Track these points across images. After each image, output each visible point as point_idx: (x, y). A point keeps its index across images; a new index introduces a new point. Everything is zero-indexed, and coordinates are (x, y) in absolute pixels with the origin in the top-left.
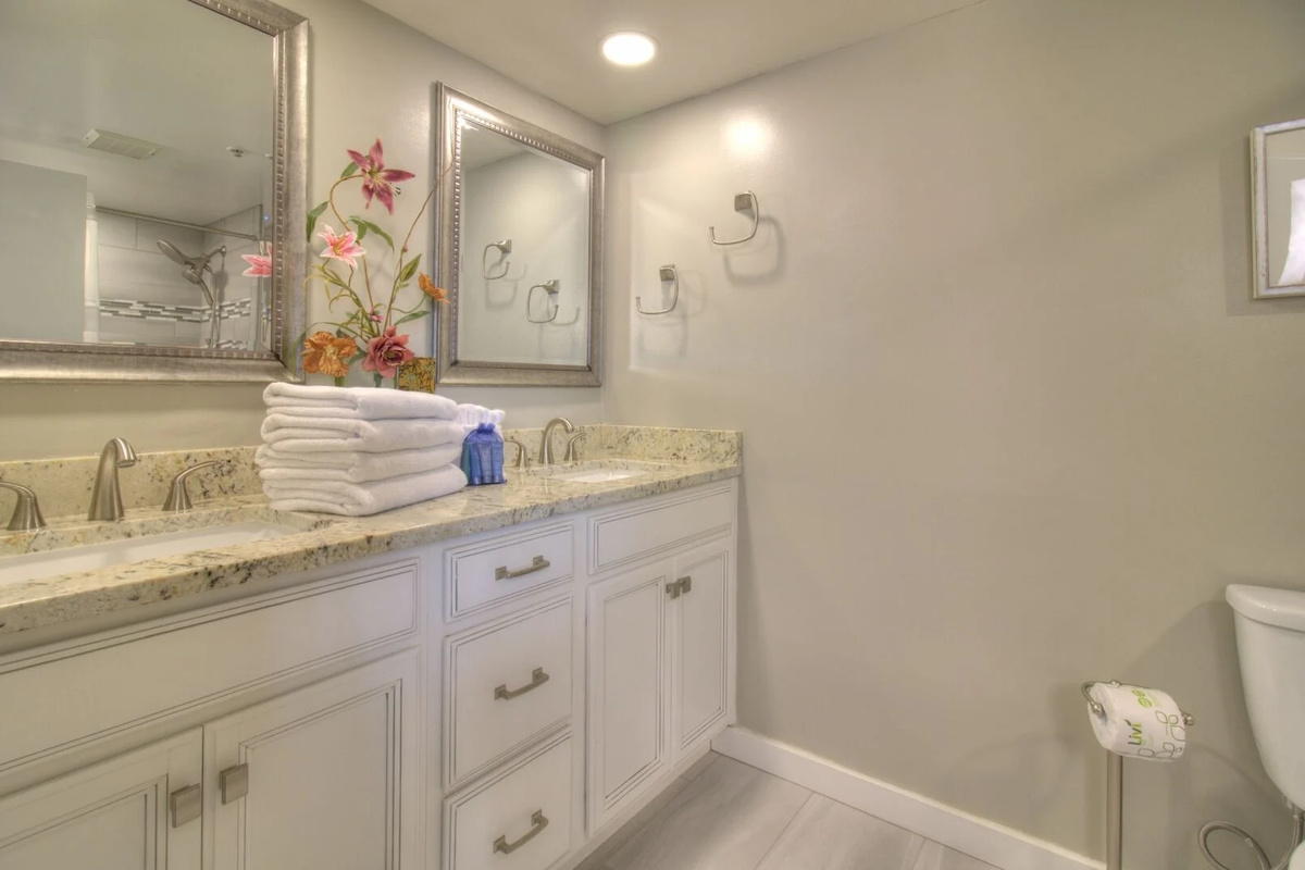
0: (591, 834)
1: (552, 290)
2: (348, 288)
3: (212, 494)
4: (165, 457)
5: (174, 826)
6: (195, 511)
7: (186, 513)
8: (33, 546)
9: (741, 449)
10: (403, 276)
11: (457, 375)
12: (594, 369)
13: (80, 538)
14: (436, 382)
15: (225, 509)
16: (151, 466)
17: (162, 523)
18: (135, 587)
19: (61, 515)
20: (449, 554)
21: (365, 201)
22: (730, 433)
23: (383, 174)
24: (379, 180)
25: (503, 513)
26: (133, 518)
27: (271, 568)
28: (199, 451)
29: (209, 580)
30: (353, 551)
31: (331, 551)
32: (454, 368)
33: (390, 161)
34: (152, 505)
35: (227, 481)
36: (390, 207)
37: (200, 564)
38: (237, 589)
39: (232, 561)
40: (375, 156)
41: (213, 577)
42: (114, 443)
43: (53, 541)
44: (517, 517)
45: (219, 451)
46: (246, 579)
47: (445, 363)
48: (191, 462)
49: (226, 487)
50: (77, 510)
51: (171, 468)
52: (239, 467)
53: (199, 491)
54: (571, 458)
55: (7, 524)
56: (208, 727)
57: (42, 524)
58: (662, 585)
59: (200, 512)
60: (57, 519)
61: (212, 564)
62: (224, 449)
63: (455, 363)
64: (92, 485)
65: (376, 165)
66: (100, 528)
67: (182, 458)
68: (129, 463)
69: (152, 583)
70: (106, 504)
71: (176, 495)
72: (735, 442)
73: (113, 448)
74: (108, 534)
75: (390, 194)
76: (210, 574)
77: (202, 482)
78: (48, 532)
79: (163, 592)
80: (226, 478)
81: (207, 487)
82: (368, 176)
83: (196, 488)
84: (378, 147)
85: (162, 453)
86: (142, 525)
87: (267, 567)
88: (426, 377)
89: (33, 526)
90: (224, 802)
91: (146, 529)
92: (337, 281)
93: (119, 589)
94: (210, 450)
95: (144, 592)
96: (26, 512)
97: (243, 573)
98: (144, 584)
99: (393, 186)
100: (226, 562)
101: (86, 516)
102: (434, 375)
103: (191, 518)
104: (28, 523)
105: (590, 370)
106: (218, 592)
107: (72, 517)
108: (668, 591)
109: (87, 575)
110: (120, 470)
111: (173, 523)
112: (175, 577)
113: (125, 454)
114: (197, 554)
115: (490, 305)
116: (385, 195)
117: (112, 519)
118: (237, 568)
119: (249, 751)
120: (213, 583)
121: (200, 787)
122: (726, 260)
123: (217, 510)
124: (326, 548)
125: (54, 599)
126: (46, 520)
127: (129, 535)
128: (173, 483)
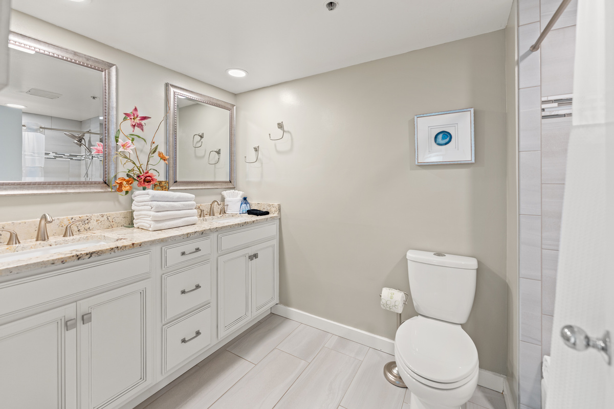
0: (219, 338)
1: (218, 152)
2: (129, 159)
3: (81, 231)
4: (64, 219)
5: (67, 330)
6: (74, 237)
7: (72, 237)
8: (16, 250)
9: (280, 210)
10: (152, 153)
11: (176, 186)
12: (232, 181)
13: (33, 247)
14: (168, 189)
15: (86, 236)
16: (58, 222)
17: (62, 241)
18: (53, 260)
19: (25, 240)
20: (163, 248)
21: (132, 129)
22: (276, 204)
23: (139, 118)
24: (137, 121)
25: (183, 234)
26: (52, 240)
27: (99, 254)
28: (76, 216)
29: (77, 258)
30: (127, 248)
31: (119, 248)
32: (175, 184)
33: (141, 114)
34: (59, 235)
35: (87, 226)
36: (142, 130)
37: (74, 254)
38: (87, 260)
39: (85, 252)
40: (135, 112)
41: (79, 257)
42: (45, 215)
43: (23, 248)
44: (189, 235)
45: (84, 216)
46: (90, 257)
47: (171, 182)
48: (73, 220)
49: (87, 228)
50: (32, 238)
51: (66, 223)
52: (91, 221)
53: (77, 230)
54: (222, 213)
55: (6, 243)
56: (78, 302)
57: (19, 243)
58: (247, 256)
59: (76, 237)
60: (24, 241)
61: (78, 253)
62: (85, 215)
63: (176, 182)
64: (37, 229)
65: (136, 116)
66: (40, 244)
67: (70, 219)
68: (50, 222)
69: (59, 259)
70: (42, 236)
71: (67, 232)
72: (277, 207)
73: (44, 217)
74: (43, 245)
75: (142, 125)
76: (78, 256)
77: (77, 227)
78: (22, 245)
79: (62, 262)
80: (87, 225)
81: (79, 228)
82: (133, 120)
83: (75, 228)
84: (136, 109)
85: (63, 217)
86: (55, 242)
87: (97, 253)
88: (164, 187)
89: (16, 243)
90: (83, 324)
91: (57, 243)
92: (126, 157)
93: (48, 261)
94: (80, 216)
95: (56, 262)
96: (13, 239)
97: (89, 256)
98: (56, 259)
99: (143, 122)
100: (83, 253)
101: (35, 239)
102: (167, 187)
103: (73, 239)
104: (14, 243)
105: (231, 182)
106: (80, 261)
107: (30, 240)
108: (249, 258)
109: (37, 258)
110: (47, 224)
111: (66, 241)
112: (66, 257)
113: (49, 219)
114: (74, 250)
115: (196, 157)
116: (140, 126)
117: (45, 240)
118: (87, 254)
119: (92, 309)
120: (79, 259)
121: (76, 319)
122: (275, 146)
123: (83, 236)
124: (117, 247)
125: (27, 264)
126: (20, 241)
127: (51, 245)
128: (67, 228)
